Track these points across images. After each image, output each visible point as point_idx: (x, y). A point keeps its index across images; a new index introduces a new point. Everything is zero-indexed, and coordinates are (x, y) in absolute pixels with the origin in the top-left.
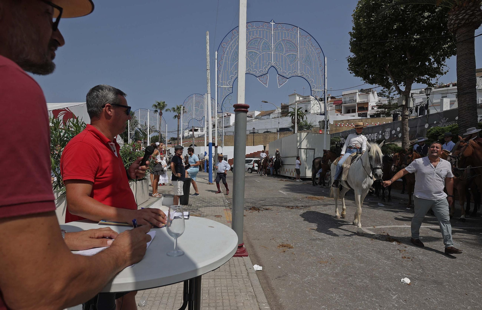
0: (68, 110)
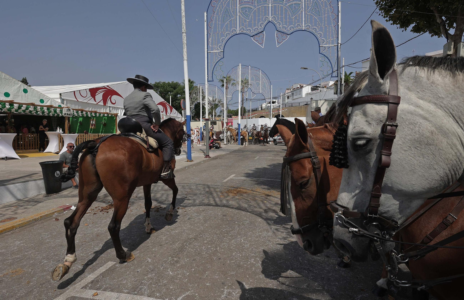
0: (109, 88)
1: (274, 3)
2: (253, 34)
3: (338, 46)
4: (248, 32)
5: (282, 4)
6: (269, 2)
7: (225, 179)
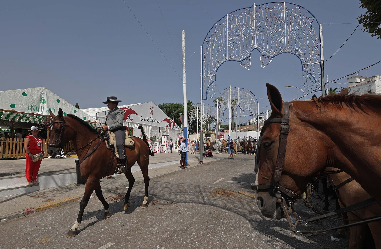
1: (258, 33)
2: (241, 59)
3: (321, 63)
4: (236, 59)
5: (266, 33)
6: (254, 33)
7: (215, 181)
